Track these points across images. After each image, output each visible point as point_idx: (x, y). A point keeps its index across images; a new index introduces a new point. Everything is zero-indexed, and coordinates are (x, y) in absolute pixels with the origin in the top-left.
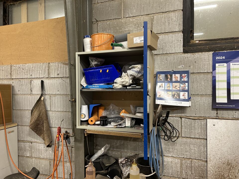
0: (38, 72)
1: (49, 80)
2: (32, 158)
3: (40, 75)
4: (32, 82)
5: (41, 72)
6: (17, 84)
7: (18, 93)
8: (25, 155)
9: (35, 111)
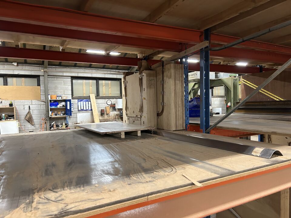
1: (32, 105)
3: (28, 104)
4: (25, 106)
9: (28, 115)
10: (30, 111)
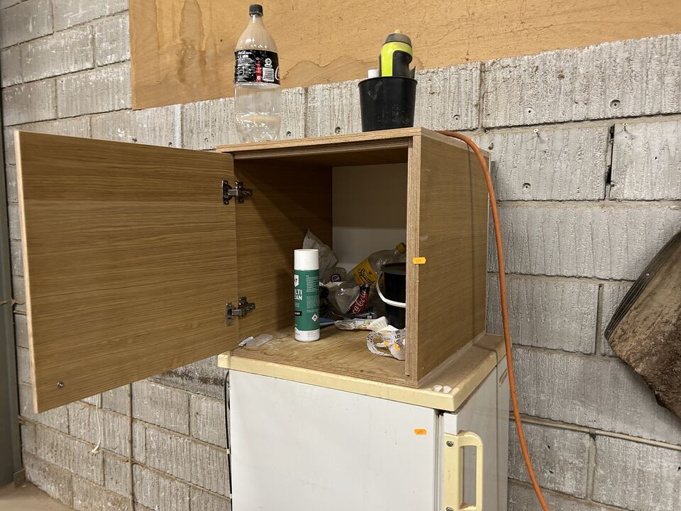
2: (591, 505)
4: (620, 137)
6: (516, 154)
7: (518, 192)
8: (549, 485)
9: (658, 287)
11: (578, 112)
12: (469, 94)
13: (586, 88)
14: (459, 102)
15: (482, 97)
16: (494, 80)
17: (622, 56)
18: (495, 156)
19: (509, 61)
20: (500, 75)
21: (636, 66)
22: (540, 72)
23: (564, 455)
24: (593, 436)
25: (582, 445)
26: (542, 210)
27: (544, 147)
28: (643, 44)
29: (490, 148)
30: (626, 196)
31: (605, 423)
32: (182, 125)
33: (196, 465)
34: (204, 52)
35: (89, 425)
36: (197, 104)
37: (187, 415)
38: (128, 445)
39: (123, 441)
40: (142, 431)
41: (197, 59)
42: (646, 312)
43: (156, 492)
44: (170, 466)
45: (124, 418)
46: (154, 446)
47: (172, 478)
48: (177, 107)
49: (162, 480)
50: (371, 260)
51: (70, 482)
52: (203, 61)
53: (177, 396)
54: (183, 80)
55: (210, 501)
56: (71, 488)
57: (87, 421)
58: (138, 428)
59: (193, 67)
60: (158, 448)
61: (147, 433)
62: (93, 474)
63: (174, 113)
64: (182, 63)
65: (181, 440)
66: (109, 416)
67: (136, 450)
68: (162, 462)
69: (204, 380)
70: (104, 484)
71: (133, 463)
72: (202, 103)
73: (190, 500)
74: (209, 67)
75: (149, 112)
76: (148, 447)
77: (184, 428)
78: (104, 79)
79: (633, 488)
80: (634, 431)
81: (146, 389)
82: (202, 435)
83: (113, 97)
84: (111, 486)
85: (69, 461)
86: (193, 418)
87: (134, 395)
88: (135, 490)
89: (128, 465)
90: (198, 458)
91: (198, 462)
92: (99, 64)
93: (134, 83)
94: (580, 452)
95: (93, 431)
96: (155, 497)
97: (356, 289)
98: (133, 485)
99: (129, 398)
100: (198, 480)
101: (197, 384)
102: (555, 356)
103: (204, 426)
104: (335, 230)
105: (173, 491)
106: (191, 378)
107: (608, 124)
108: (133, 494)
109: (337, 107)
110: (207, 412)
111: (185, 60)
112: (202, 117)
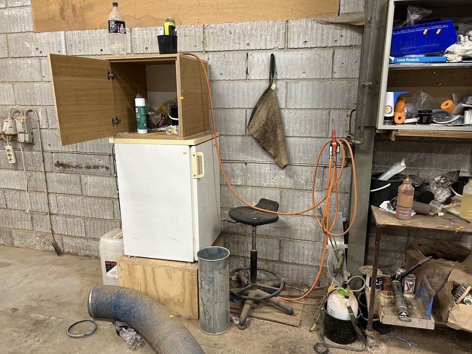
0: (263, 37)
1: (287, 53)
2: (246, 188)
3: (268, 43)
4: (250, 57)
5: (268, 38)
6: (217, 62)
7: (219, 77)
8: (234, 184)
9: (260, 109)
10: (273, 87)
11: (237, 47)
12: (199, 37)
13: (239, 39)
14: (196, 40)
15: (204, 39)
16: (208, 32)
17: (249, 27)
18: (210, 62)
19: (213, 25)
20: (211, 30)
21: (254, 32)
22: (224, 31)
23: (238, 172)
24: (246, 164)
25: (243, 167)
26: (226, 84)
27: (226, 60)
28: (255, 24)
29: (208, 59)
30: (252, 78)
31: (249, 159)
32: (65, 42)
33: (87, 209)
34: (75, 5)
35: (20, 201)
36: (73, 32)
37: (80, 186)
38: (47, 206)
39: (43, 205)
40: (55, 198)
41: (70, 8)
42: (258, 117)
43: (65, 225)
44: (72, 211)
45: (43, 193)
46: (62, 204)
47: (74, 217)
48: (62, 33)
49: (68, 219)
50: (165, 105)
51: (10, 233)
52: (74, 9)
53: (74, 178)
54: (63, 19)
55: (96, 222)
56: (11, 236)
57: (19, 200)
58: (52, 197)
59: (69, 12)
60: (65, 204)
61: (58, 199)
62: (25, 225)
63: (60, 35)
64: (62, 10)
65: (78, 198)
66: (33, 194)
67: (52, 208)
68: (68, 211)
69: (88, 167)
70: (33, 229)
71: (51, 214)
72: (76, 32)
73: (85, 225)
74: (78, 13)
75: (45, 34)
76: (59, 205)
77: (79, 192)
78: (14, 15)
79: (258, 179)
80: (257, 160)
81: (55, 177)
82: (89, 194)
83: (21, 25)
84: (37, 229)
85: (9, 223)
86: (83, 187)
87: (48, 180)
88: (53, 228)
89: (48, 216)
90: (88, 204)
91: (88, 206)
92: (10, 6)
93: (34, 18)
94: (242, 170)
95: (23, 204)
96: (65, 228)
97: (160, 115)
98: (51, 225)
99: (45, 183)
100: (88, 215)
101: (84, 170)
102: (234, 137)
103: (90, 189)
104: (148, 92)
105: (75, 223)
106: (81, 168)
107: (246, 52)
108: (52, 230)
109: (145, 39)
110: (91, 182)
111: (64, 8)
112: (77, 39)
